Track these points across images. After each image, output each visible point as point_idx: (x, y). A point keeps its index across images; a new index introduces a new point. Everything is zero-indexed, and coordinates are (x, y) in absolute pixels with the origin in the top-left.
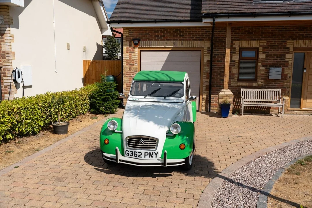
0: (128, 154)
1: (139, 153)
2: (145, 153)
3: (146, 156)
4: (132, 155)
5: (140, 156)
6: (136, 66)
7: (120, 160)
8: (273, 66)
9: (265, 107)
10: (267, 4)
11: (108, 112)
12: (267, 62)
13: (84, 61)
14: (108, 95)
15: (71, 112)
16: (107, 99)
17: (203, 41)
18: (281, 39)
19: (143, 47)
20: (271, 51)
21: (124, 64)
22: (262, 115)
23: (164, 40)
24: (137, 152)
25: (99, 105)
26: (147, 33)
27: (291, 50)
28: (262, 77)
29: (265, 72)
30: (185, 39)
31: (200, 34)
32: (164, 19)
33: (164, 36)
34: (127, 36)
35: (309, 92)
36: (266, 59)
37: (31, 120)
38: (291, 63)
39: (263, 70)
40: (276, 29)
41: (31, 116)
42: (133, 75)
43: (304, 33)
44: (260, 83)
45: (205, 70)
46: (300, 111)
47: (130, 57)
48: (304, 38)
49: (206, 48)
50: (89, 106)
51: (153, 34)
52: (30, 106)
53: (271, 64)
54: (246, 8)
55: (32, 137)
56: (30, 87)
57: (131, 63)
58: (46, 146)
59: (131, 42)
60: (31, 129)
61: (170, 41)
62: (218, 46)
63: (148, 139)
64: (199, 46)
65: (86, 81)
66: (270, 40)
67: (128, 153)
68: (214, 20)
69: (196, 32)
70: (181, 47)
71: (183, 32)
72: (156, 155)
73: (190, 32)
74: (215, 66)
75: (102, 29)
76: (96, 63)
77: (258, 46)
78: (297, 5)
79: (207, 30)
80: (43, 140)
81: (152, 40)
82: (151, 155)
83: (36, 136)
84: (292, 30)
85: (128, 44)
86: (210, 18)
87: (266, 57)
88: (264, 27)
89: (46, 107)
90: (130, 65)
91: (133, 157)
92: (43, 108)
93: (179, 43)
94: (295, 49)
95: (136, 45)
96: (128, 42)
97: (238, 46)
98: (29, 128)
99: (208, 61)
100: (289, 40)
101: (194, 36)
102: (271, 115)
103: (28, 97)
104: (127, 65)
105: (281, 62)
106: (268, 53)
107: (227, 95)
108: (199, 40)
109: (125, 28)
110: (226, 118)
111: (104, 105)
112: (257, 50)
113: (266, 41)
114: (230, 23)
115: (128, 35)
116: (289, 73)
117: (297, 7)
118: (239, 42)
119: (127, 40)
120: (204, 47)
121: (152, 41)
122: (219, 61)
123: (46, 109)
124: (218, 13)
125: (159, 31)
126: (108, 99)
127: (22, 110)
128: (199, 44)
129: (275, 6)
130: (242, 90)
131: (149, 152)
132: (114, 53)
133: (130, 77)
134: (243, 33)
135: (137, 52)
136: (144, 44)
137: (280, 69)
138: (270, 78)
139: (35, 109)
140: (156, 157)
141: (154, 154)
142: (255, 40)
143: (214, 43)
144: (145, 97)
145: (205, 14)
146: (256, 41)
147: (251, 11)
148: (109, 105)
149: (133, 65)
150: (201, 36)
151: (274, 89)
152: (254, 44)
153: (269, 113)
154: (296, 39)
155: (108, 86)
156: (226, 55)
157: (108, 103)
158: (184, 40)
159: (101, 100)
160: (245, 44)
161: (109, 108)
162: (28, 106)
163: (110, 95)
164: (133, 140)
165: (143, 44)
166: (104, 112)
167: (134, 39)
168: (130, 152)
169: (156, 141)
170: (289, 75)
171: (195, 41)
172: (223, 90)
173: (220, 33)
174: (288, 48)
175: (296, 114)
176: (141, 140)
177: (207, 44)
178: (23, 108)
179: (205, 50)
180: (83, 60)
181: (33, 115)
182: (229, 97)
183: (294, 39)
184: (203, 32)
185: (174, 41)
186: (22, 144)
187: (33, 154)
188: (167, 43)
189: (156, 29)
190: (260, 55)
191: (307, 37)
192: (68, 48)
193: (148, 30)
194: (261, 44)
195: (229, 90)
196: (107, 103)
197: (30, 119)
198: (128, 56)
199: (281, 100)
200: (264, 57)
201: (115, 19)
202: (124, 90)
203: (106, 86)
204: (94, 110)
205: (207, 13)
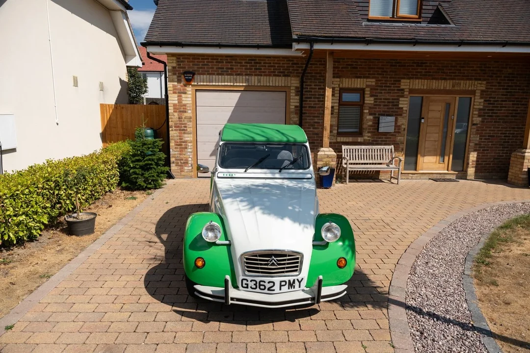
0: (246, 286)
1: (269, 282)
2: (281, 282)
3: (282, 287)
4: (254, 287)
5: (271, 289)
6: (189, 113)
7: (232, 299)
8: (383, 115)
9: (373, 171)
10: (383, 27)
11: (151, 186)
12: (376, 108)
13: (102, 106)
14: (149, 160)
15: (93, 192)
16: (148, 167)
17: (289, 78)
18: (393, 78)
19: (199, 84)
20: (381, 93)
21: (170, 111)
22: (371, 182)
23: (232, 75)
24: (265, 282)
25: (136, 176)
26: (205, 63)
27: (406, 93)
28: (369, 129)
29: (373, 123)
30: (263, 74)
31: (284, 67)
32: (233, 42)
33: (232, 69)
34: (174, 68)
35: (426, 149)
36: (375, 105)
37: (24, 217)
38: (406, 110)
39: (370, 120)
40: (387, 63)
41: (24, 208)
42: (186, 127)
43: (423, 69)
44: (366, 138)
45: (292, 119)
46: (416, 175)
47: (180, 100)
48: (423, 77)
49: (294, 88)
50: (118, 178)
51: (215, 65)
52: (22, 191)
53: (380, 111)
54: (356, 30)
55: (28, 245)
56: (14, 150)
57: (181, 108)
58: (61, 265)
59: (180, 76)
60: (25, 232)
61: (241, 77)
62: (310, 85)
63: (285, 256)
64: (283, 85)
65: (106, 136)
66: (380, 79)
67: (246, 284)
68: (312, 46)
69: (280, 63)
70: (257, 86)
71: (260, 63)
72: (300, 282)
73: (270, 63)
74: (306, 113)
75: (126, 55)
76: (123, 108)
77: (364, 87)
78: (422, 31)
79: (295, 62)
80: (53, 251)
81: (214, 74)
82: (291, 285)
83: (36, 242)
84: (408, 66)
85: (176, 80)
86: (307, 42)
87: (375, 102)
88: (373, 59)
89: (51, 189)
90: (180, 111)
91: (258, 290)
92: (45, 191)
93: (254, 80)
94: (411, 91)
95: (189, 81)
96: (175, 77)
97: (337, 86)
98: (23, 231)
99: (296, 107)
100: (404, 78)
101: (276, 69)
102: (381, 181)
103: (13, 171)
104: (174, 112)
105: (393, 108)
106: (377, 96)
107: (328, 156)
108: (283, 76)
109: (169, 55)
110: (327, 188)
111: (145, 175)
112: (362, 91)
113: (374, 80)
114: (332, 52)
115: (174, 65)
116: (403, 124)
117: (422, 33)
118: (338, 80)
119: (174, 74)
120: (290, 87)
121: (214, 76)
122: (312, 107)
123: (52, 192)
124: (317, 36)
125: (224, 61)
126: (152, 166)
127: (6, 201)
128: (283, 81)
129: (393, 30)
130: (344, 147)
131: (287, 279)
132: (137, 93)
133: (180, 130)
134: (345, 68)
135: (190, 93)
136: (202, 80)
137: (392, 119)
138: (381, 130)
139: (31, 195)
140: (300, 287)
141: (296, 281)
142: (360, 77)
143: (304, 80)
144: (246, 171)
145: (298, 37)
146: (362, 79)
147: (364, 36)
148: (153, 176)
149: (185, 112)
150: (286, 69)
151: (385, 146)
152: (358, 83)
153: (378, 179)
154: (413, 78)
155: (150, 146)
156: (326, 98)
157: (151, 173)
158: (261, 75)
159: (139, 168)
160: (347, 83)
161: (153, 180)
162: (18, 190)
163: (153, 160)
164: (257, 260)
165: (199, 80)
166: (144, 187)
167: (185, 73)
168: (251, 281)
169: (300, 258)
170: (403, 127)
171: (277, 78)
172: (322, 149)
173: (313, 66)
174: (403, 90)
175: (412, 179)
176: (273, 259)
177: (294, 82)
178: (8, 196)
179: (292, 91)
180: (101, 104)
181: (27, 207)
182: (331, 159)
183: (409, 78)
184: (289, 64)
185: (247, 77)
186: (11, 265)
187: (38, 287)
188: (236, 80)
189: (220, 58)
190: (366, 99)
191: (426, 75)
192: (76, 84)
193: (206, 59)
194: (368, 83)
195: (331, 149)
196: (148, 173)
197: (23, 213)
198: (177, 99)
199: (394, 160)
200: (372, 102)
201: (154, 39)
202: (171, 150)
203: (146, 146)
204: (127, 184)
205: (301, 35)
